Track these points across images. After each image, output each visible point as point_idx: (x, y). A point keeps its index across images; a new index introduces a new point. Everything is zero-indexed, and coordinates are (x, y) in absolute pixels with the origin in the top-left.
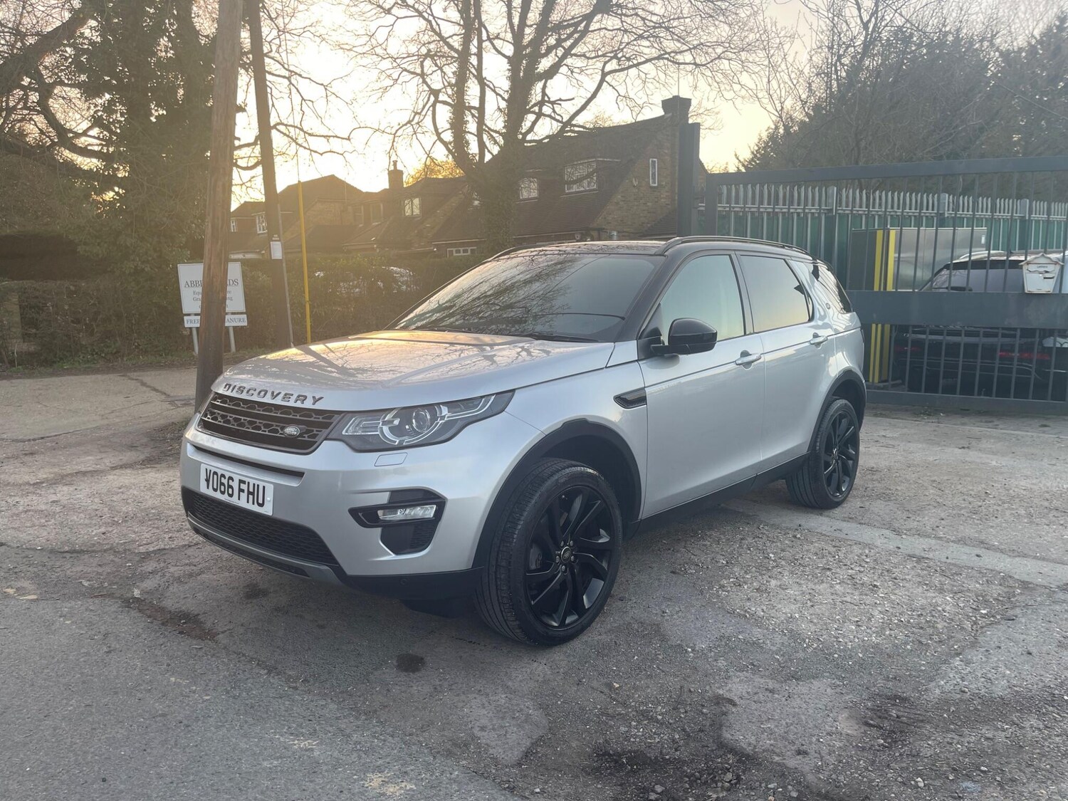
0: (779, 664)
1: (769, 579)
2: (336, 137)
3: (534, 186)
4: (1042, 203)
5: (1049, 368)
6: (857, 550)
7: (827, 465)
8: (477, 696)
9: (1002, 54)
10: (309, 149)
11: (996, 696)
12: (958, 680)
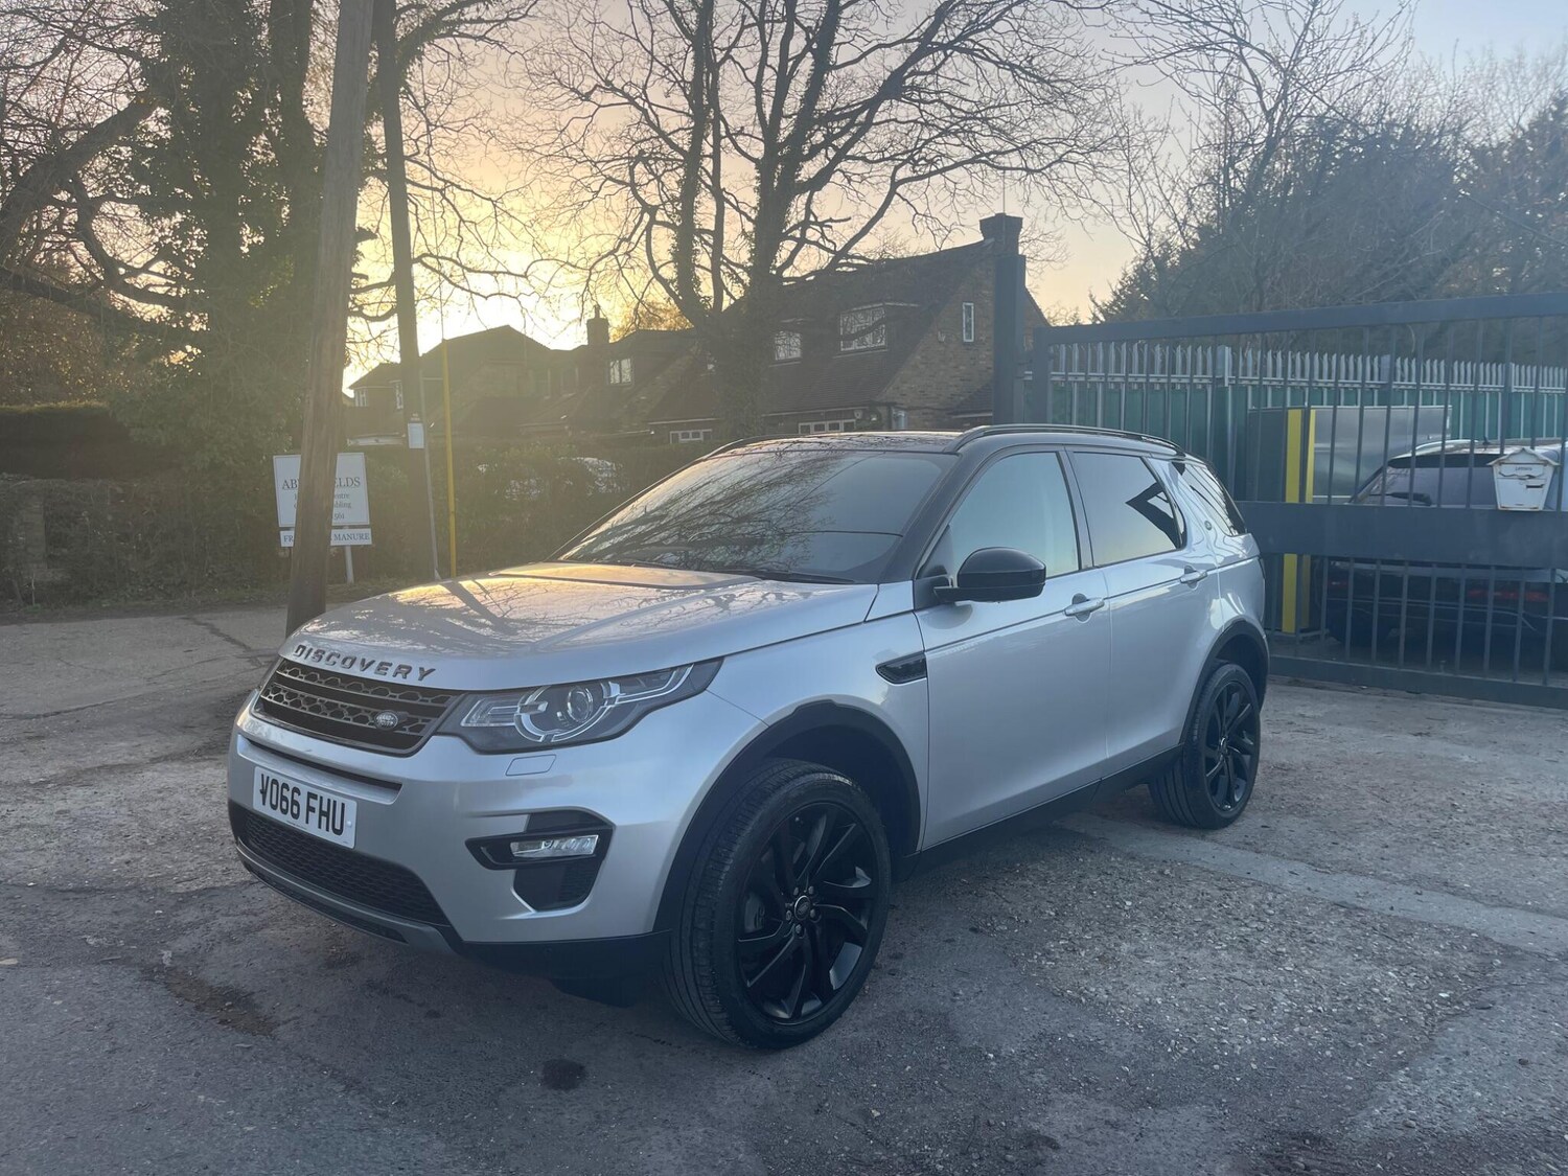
0: (1129, 1081)
1: (1119, 941)
2: (509, 273)
3: (796, 341)
4: (1529, 368)
5: (1546, 614)
6: (1255, 895)
7: (1211, 763)
8: (661, 1130)
9: (1473, 152)
10: (469, 291)
11: (1459, 1133)
12: (1402, 1107)
